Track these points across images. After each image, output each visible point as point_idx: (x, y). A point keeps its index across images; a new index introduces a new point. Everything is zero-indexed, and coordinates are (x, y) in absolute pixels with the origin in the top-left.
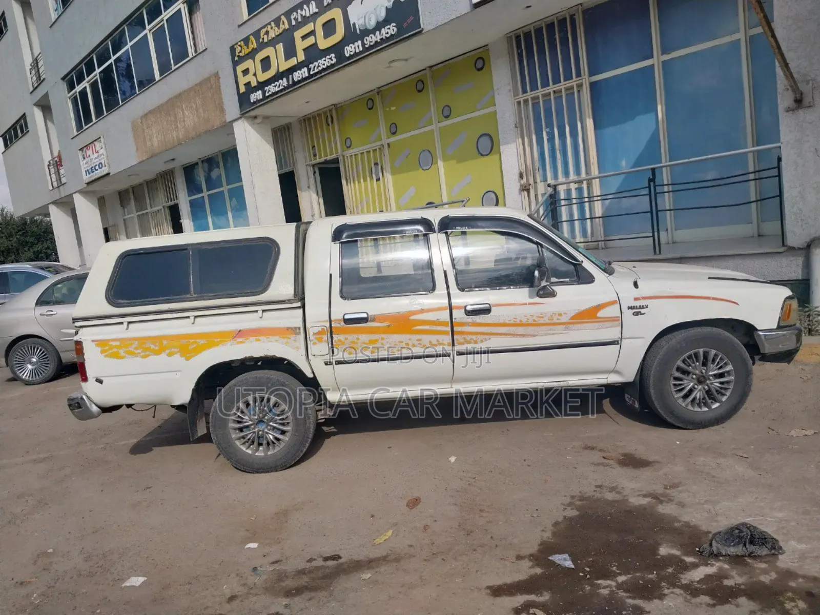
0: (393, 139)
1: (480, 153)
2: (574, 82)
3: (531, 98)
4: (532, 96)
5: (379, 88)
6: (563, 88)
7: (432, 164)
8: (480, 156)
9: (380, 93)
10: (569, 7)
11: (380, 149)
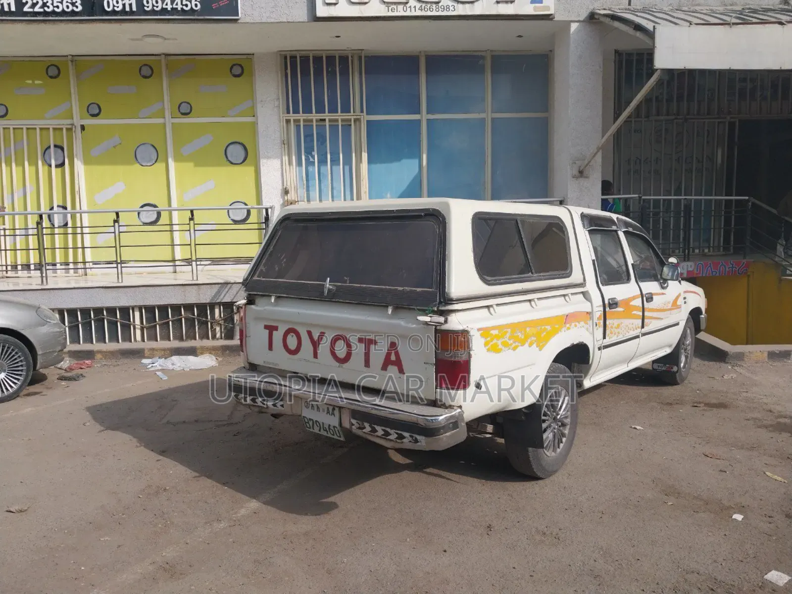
0: (89, 122)
1: (229, 160)
2: (351, 116)
3: (304, 120)
4: (304, 118)
5: (73, 56)
6: (340, 118)
7: (156, 162)
8: (228, 163)
9: (74, 63)
10: (353, 49)
11: (68, 129)
